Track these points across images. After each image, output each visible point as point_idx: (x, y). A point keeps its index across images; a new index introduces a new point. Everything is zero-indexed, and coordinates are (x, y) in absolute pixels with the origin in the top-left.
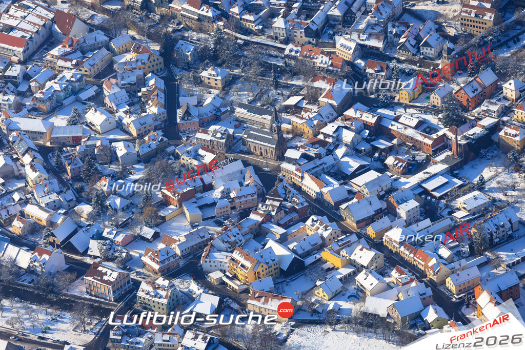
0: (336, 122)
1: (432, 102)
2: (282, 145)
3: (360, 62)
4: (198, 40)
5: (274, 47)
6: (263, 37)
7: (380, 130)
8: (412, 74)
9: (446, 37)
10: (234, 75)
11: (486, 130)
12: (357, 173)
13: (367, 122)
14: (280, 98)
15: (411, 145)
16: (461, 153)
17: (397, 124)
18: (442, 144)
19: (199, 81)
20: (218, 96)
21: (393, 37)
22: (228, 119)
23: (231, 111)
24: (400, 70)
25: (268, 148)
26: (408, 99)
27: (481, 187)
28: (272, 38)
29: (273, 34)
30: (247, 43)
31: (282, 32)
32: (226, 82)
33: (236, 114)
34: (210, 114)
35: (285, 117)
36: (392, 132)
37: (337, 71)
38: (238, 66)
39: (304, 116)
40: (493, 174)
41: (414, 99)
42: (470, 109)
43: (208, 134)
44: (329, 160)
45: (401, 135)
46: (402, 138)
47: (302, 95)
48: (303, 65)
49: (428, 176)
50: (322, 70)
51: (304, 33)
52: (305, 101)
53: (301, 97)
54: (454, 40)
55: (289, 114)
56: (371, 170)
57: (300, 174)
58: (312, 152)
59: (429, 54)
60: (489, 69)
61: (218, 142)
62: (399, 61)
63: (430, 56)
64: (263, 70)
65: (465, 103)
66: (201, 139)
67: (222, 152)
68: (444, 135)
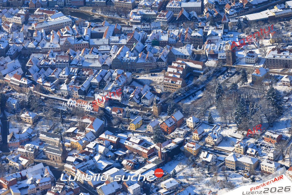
0: (95, 141)
1: (148, 129)
2: (65, 154)
3: (109, 108)
4: (19, 97)
5: (61, 100)
6: (55, 95)
7: (119, 146)
8: (137, 114)
9: (156, 94)
10: (39, 116)
11: (177, 144)
12: (106, 169)
13: (112, 141)
14: (64, 129)
15: (136, 153)
16: (163, 157)
17: (128, 142)
18: (153, 153)
19: (20, 120)
20: (30, 128)
21: (126, 94)
22: (36, 140)
23: (37, 136)
24: (131, 112)
25: (57, 156)
26: (134, 128)
27: (174, 176)
28: (60, 95)
29: (61, 93)
30: (46, 98)
31: (66, 92)
32: (35, 120)
33: (40, 138)
34: (26, 138)
35: (67, 139)
36: (126, 146)
37: (96, 113)
38: (42, 111)
39: (77, 138)
40: (181, 168)
41: (138, 128)
42: (169, 133)
43: (24, 149)
44: (91, 162)
45: (131, 148)
46: (131, 150)
47: (76, 127)
48: (77, 110)
49: (145, 170)
50: (88, 113)
51: (77, 93)
52: (78, 130)
53: (76, 128)
54: (159, 95)
55: (70, 137)
56: (114, 167)
57: (75, 170)
58: (81, 158)
59: (146, 103)
60: (179, 111)
61: (30, 153)
62: (130, 107)
63: (147, 104)
64: (55, 113)
65: (166, 130)
66: (20, 152)
67: (32, 158)
68: (154, 148)
